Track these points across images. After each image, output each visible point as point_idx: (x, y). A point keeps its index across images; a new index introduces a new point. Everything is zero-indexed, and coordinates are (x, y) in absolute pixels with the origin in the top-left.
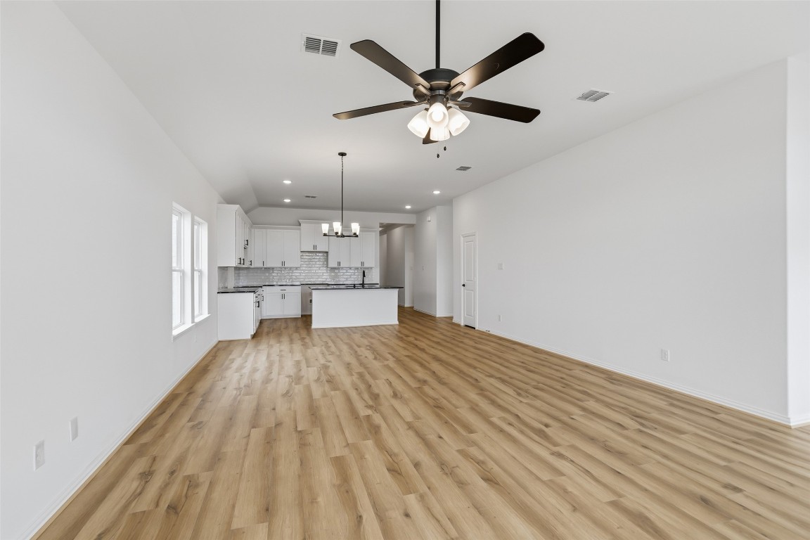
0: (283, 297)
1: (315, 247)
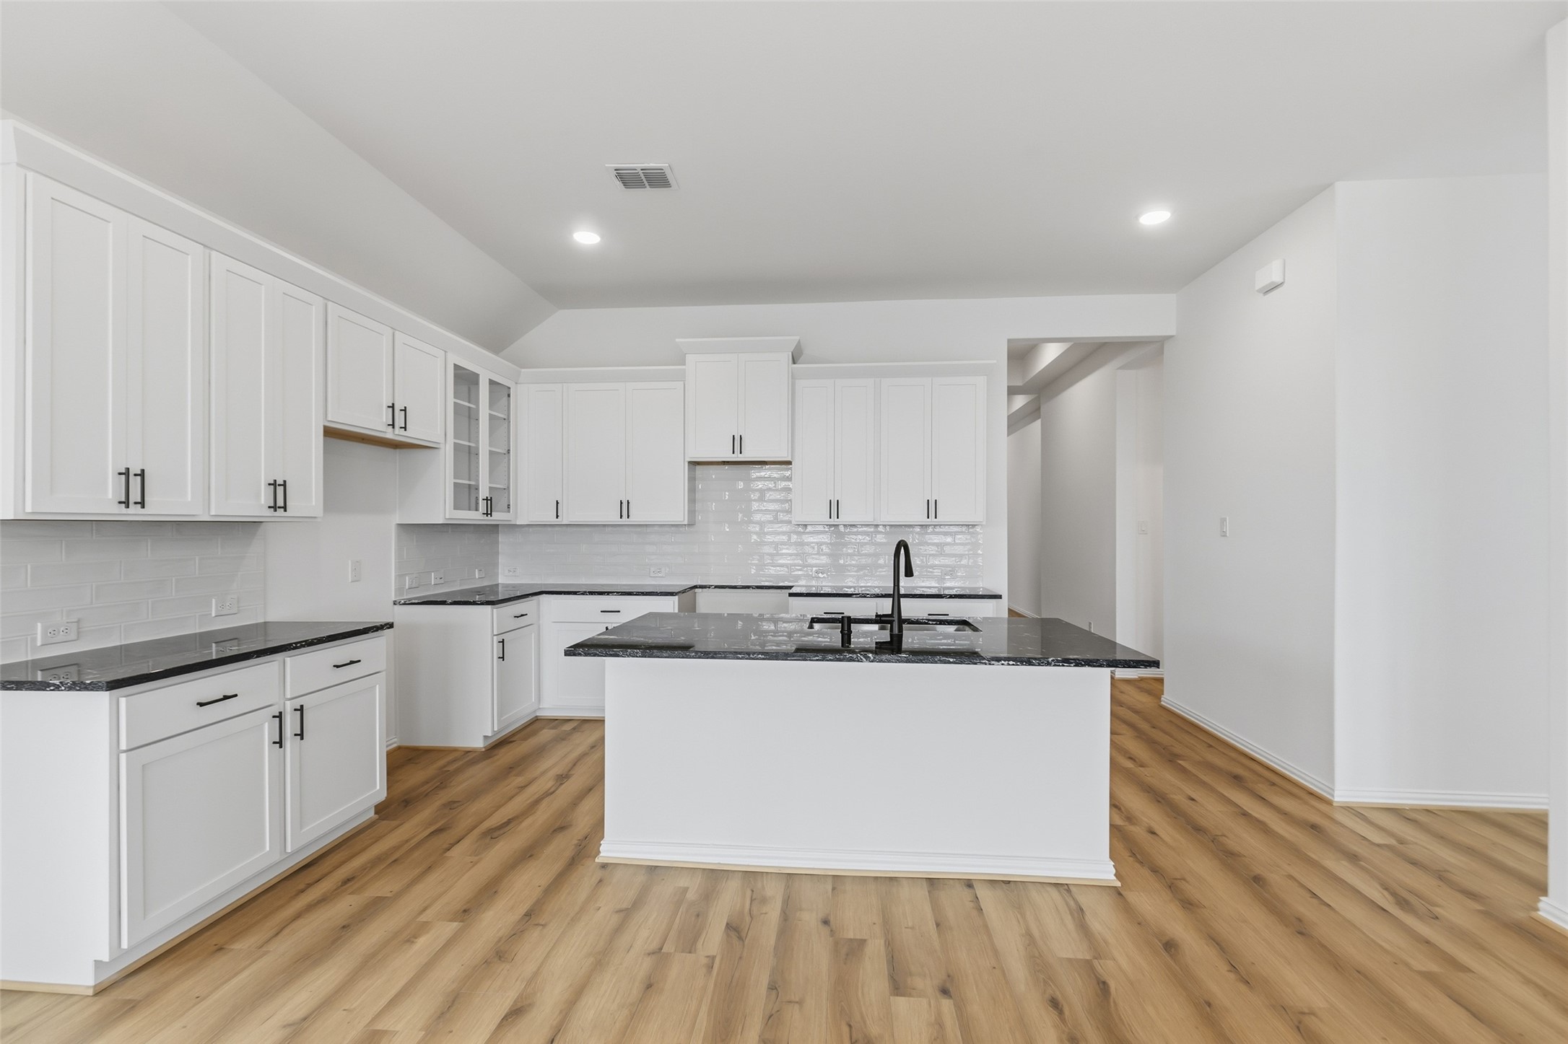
1: (737, 443)
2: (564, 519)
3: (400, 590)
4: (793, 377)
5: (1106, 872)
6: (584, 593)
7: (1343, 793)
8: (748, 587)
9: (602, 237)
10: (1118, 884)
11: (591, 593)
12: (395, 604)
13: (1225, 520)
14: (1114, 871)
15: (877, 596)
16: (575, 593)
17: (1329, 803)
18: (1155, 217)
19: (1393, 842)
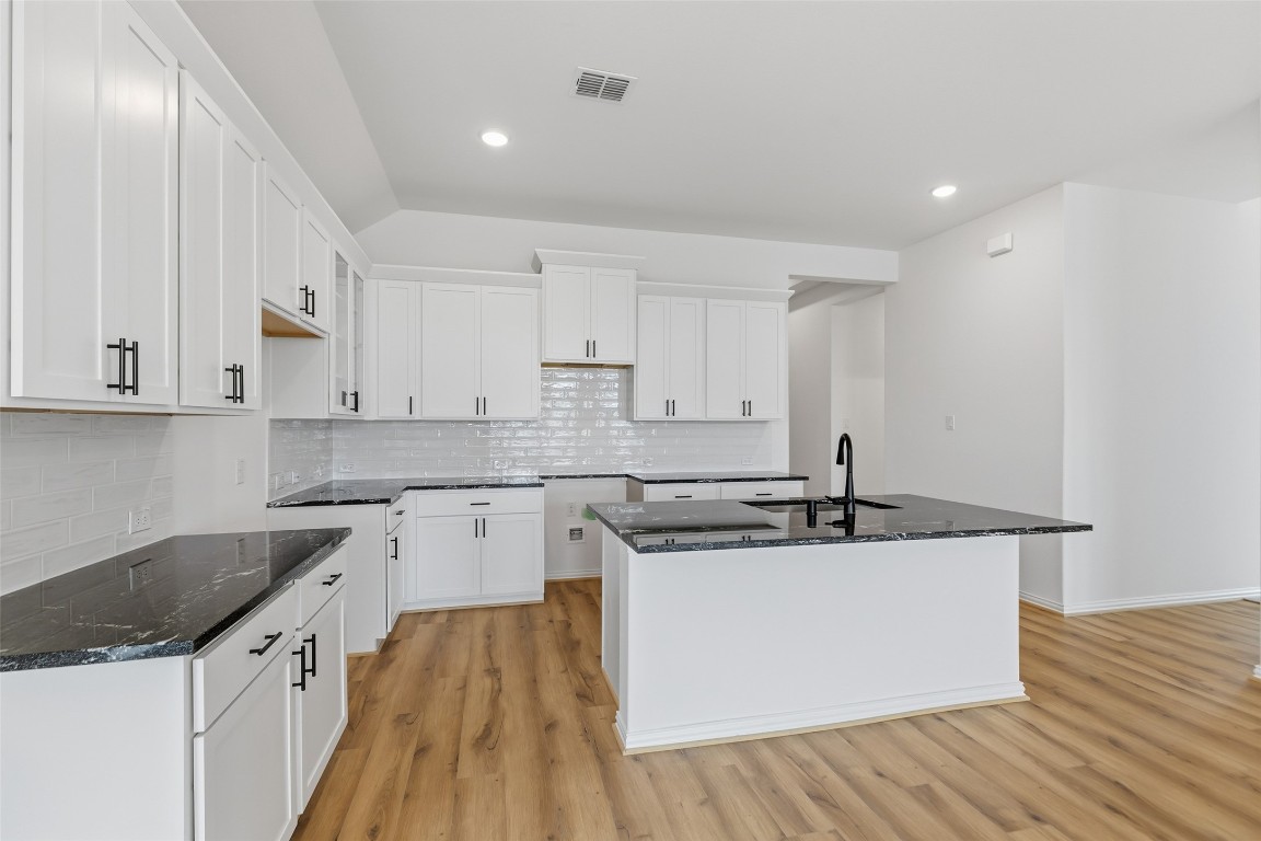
0: (480, 528)
1: (591, 347)
2: (416, 416)
3: (271, 491)
4: (639, 292)
5: (1018, 691)
6: (452, 487)
7: (1069, 609)
8: (586, 477)
9: (510, 139)
10: (1028, 699)
11: (460, 487)
12: (268, 507)
13: (951, 418)
14: (1024, 689)
15: (717, 481)
16: (442, 487)
17: (1062, 616)
18: (945, 192)
19: (1124, 639)
